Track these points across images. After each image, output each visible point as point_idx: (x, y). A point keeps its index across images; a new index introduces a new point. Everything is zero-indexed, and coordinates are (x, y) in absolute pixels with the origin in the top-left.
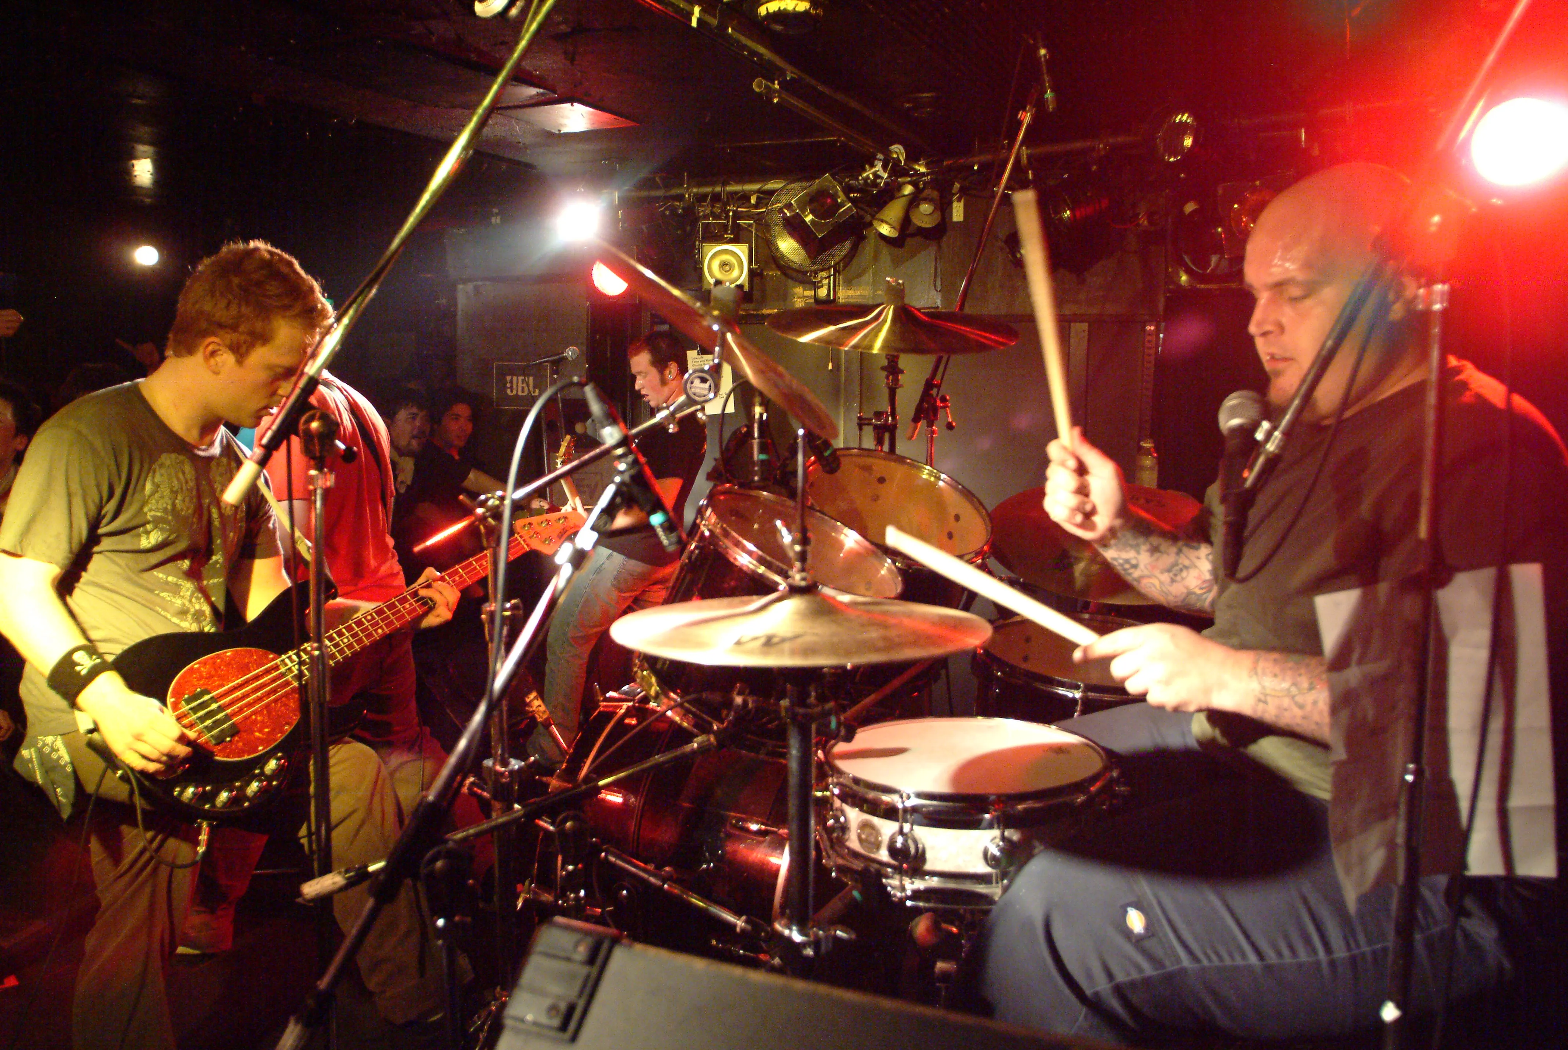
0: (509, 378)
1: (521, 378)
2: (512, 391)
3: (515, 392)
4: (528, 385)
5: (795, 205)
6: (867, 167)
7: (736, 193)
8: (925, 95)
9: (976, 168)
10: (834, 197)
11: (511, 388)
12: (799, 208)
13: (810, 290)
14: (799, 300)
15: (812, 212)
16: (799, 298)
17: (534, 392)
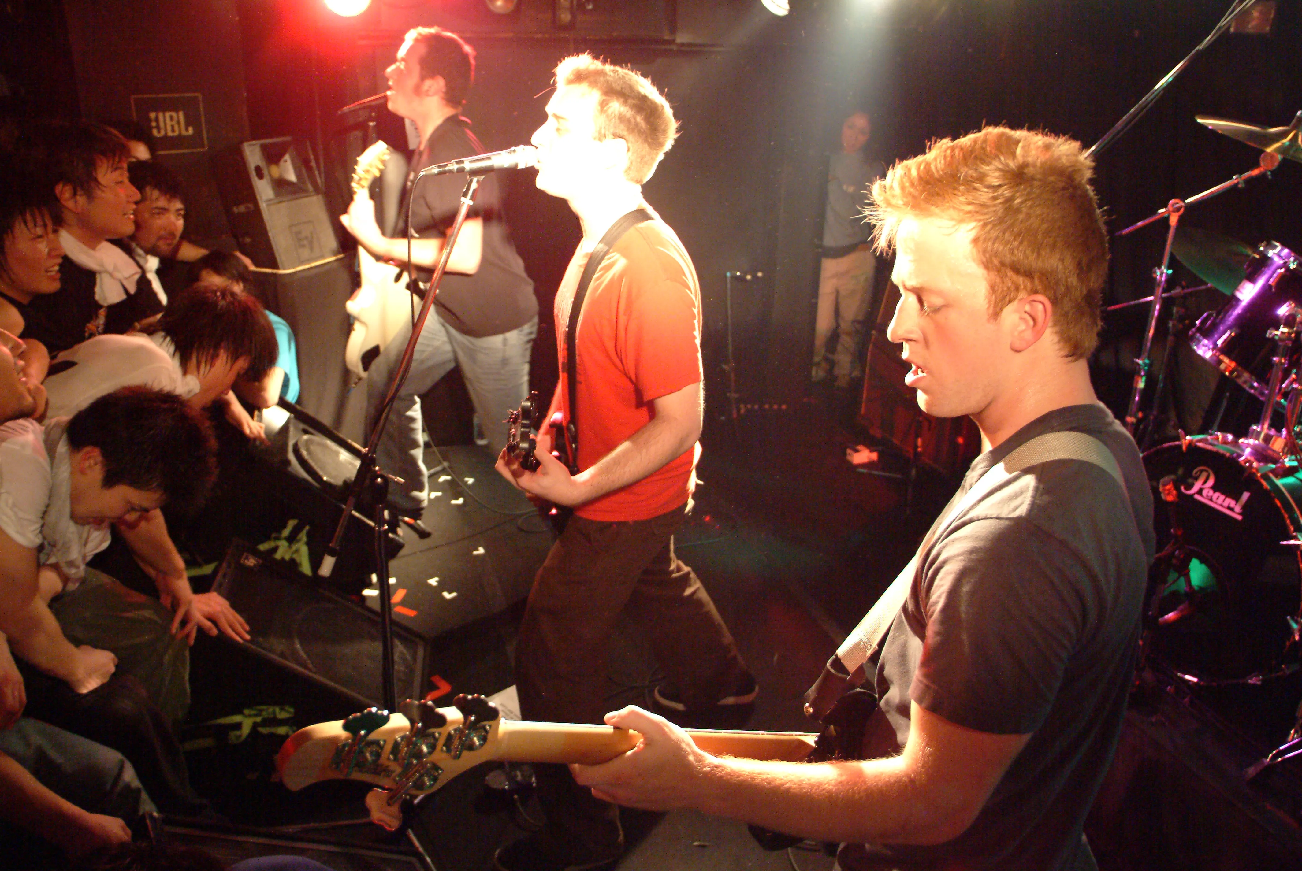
0: (153, 115)
1: (168, 114)
2: (159, 132)
3: (163, 132)
4: (179, 123)
11: (158, 127)
17: (187, 130)
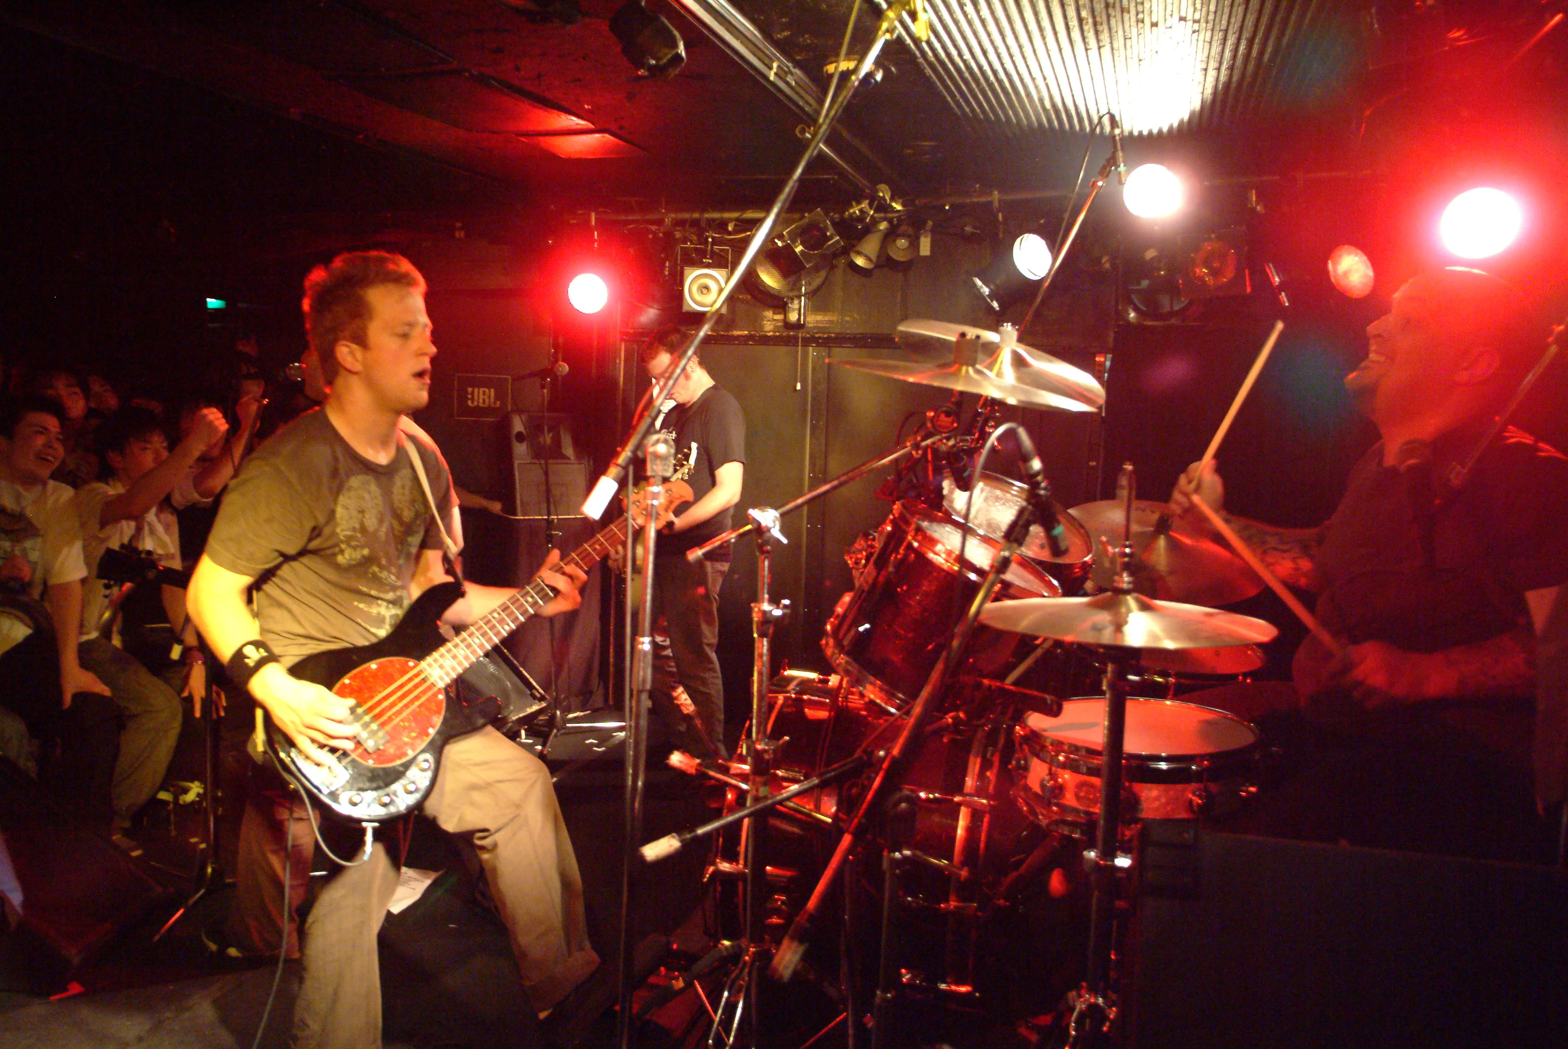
0: (470, 390)
1: (482, 390)
2: (473, 403)
3: (476, 403)
4: (489, 397)
5: (786, 236)
6: (854, 203)
7: (714, 220)
8: (927, 143)
9: (947, 208)
10: (823, 231)
11: (473, 400)
12: (790, 239)
13: (779, 313)
14: (768, 323)
15: (802, 244)
16: (769, 321)
17: (495, 403)
